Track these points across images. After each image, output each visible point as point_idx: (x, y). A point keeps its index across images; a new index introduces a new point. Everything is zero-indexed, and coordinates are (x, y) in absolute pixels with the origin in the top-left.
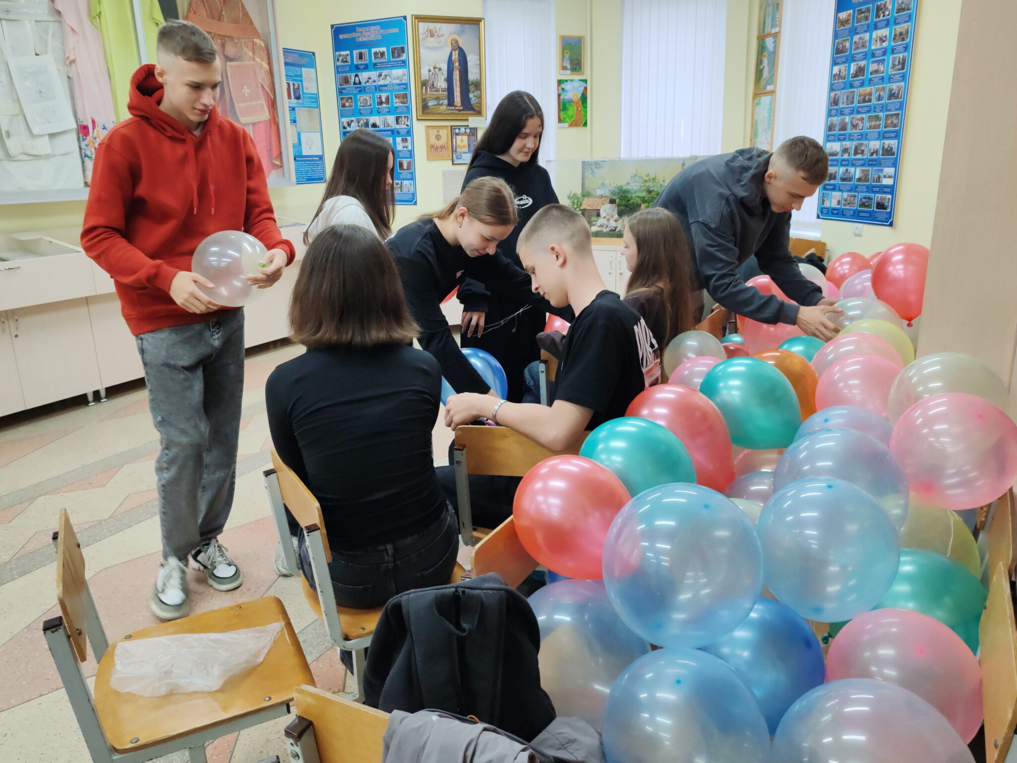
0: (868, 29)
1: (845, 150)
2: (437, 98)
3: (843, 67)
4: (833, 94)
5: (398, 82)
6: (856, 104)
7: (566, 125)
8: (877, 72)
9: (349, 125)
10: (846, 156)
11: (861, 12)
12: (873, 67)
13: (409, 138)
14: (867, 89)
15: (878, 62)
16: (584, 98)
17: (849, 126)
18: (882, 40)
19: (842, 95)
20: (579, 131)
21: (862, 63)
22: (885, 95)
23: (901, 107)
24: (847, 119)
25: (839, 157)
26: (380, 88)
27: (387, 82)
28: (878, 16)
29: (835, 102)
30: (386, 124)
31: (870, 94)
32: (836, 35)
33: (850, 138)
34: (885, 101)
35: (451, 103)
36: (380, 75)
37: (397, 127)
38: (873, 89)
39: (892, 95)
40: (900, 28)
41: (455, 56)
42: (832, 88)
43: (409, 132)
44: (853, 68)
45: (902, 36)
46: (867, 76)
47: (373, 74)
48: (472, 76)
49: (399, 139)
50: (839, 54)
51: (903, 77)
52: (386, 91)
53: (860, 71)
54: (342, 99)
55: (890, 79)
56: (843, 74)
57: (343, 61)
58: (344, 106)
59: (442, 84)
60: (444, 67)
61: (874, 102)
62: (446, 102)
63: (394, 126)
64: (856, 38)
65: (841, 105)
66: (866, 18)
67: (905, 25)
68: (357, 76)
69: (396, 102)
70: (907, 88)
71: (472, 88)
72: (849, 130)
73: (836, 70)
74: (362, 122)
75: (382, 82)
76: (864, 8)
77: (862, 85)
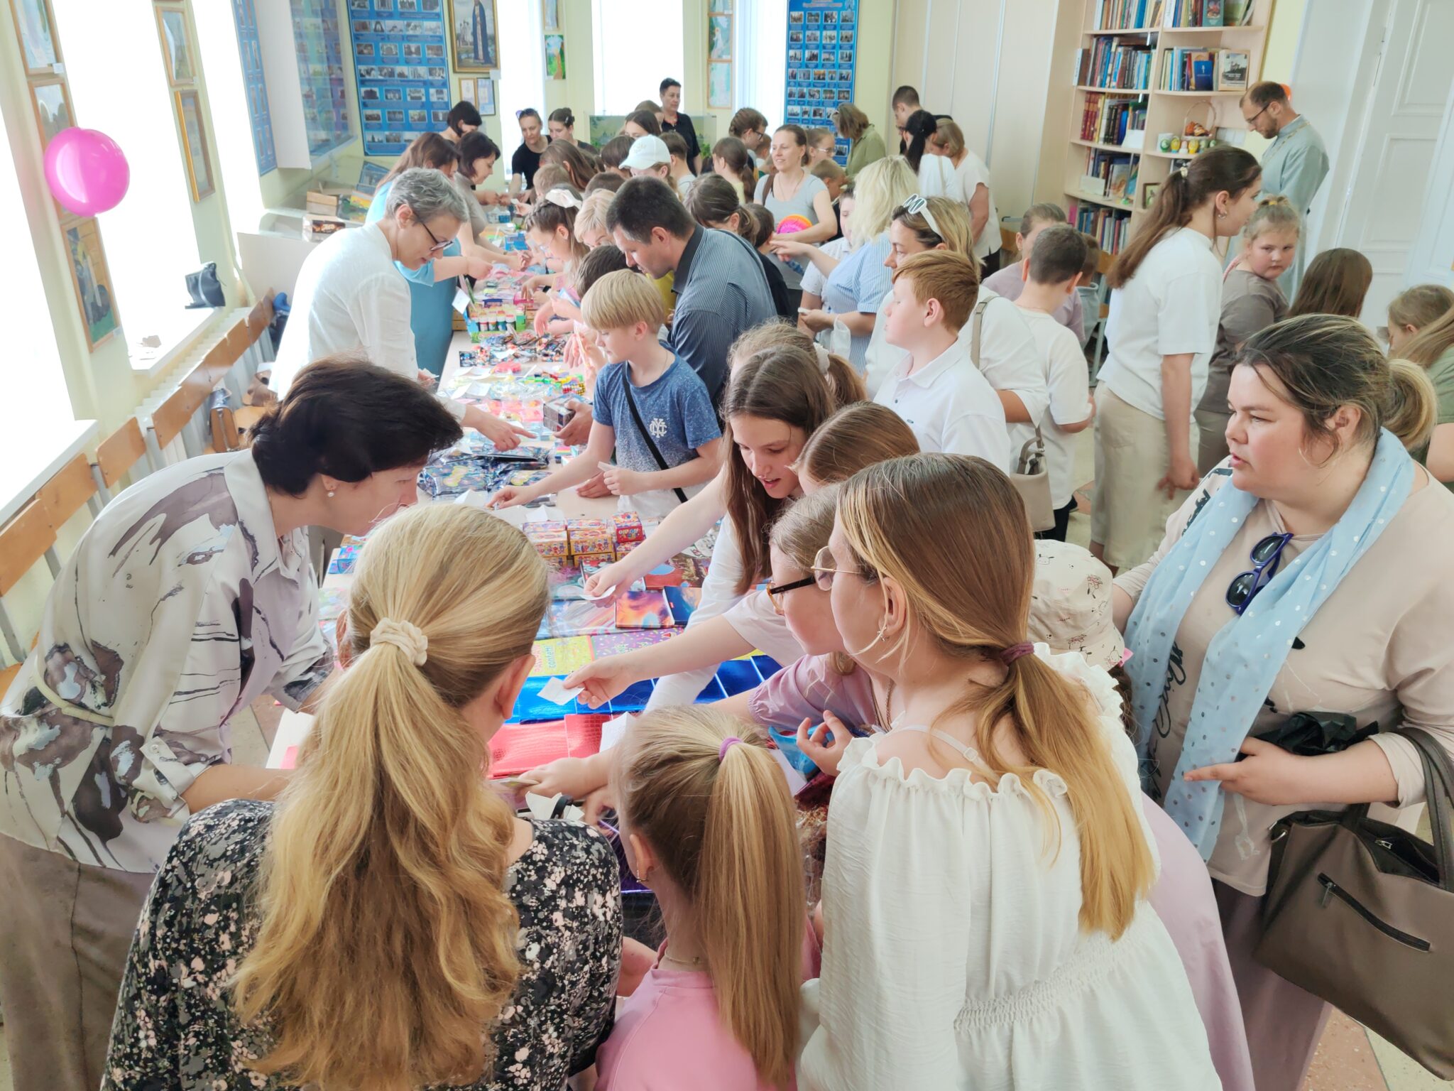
0: (818, 28)
1: (805, 113)
2: (467, 52)
3: (798, 52)
4: (790, 70)
5: (431, 33)
6: (811, 80)
7: (552, 77)
8: (828, 59)
9: (368, 73)
10: (806, 117)
11: (811, 15)
12: (824, 56)
13: (445, 90)
14: (822, 71)
15: (830, 53)
16: (562, 53)
17: (807, 95)
18: (831, 38)
19: (800, 73)
20: (560, 82)
21: (815, 52)
22: (837, 77)
23: (851, 86)
24: (805, 90)
25: (799, 117)
26: (409, 38)
27: (418, 32)
28: (826, 20)
29: (794, 76)
30: (415, 73)
31: (824, 74)
32: (790, 27)
33: (809, 104)
34: (836, 80)
35: (476, 57)
36: (408, 25)
37: (430, 78)
38: (827, 71)
39: (842, 78)
40: (845, 33)
41: (477, 12)
42: (789, 66)
43: (445, 84)
44: (807, 54)
45: (848, 39)
46: (820, 61)
47: (400, 24)
48: (489, 31)
49: (432, 91)
50: (792, 41)
51: (851, 67)
52: (415, 41)
53: (814, 57)
54: (358, 45)
55: (840, 66)
56: (798, 56)
57: (359, 6)
58: (361, 52)
59: (470, 38)
60: (470, 21)
61: (827, 80)
62: (473, 55)
63: (427, 77)
64: (808, 33)
65: (798, 79)
66: (817, 21)
67: (850, 32)
68: (378, 23)
69: (429, 54)
70: (854, 73)
71: (490, 42)
72: (807, 98)
73: (792, 53)
74: (385, 71)
75: (411, 32)
76: (814, 13)
77: (816, 67)
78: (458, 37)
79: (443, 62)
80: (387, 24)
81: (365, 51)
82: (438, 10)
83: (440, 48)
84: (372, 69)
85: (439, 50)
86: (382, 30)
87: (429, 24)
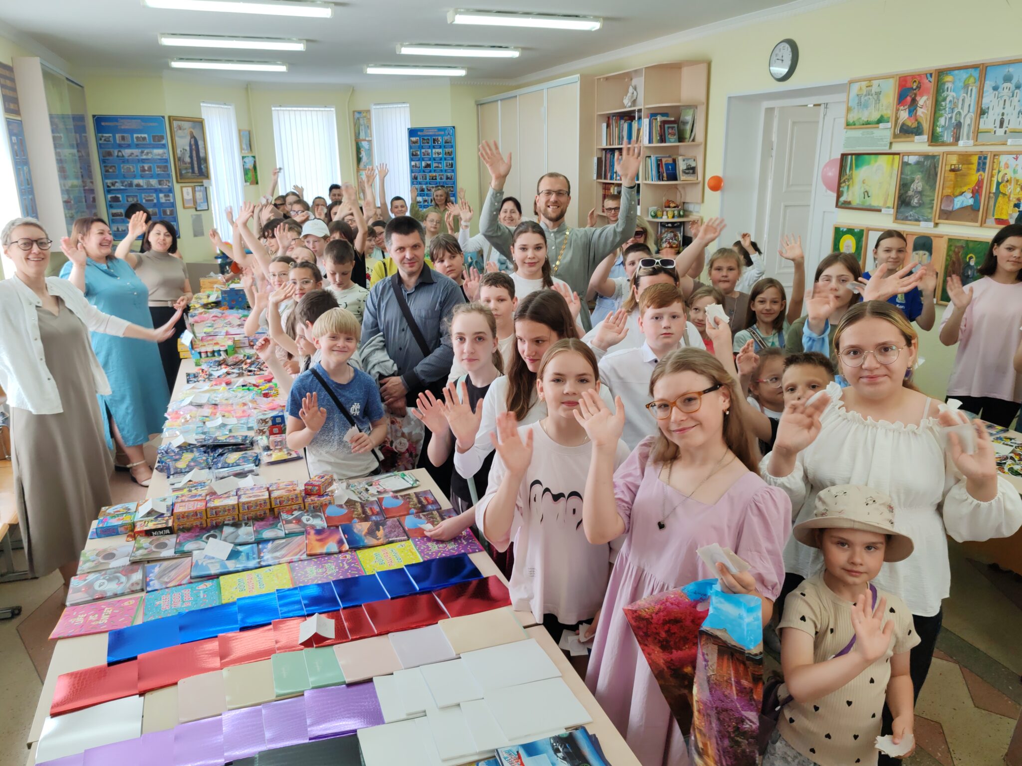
0: (429, 147)
1: (425, 201)
2: (186, 169)
3: (418, 163)
4: (413, 174)
5: (159, 157)
6: (428, 180)
7: (248, 184)
8: (437, 167)
9: (113, 184)
11: (424, 139)
12: (435, 165)
13: (171, 195)
14: (434, 174)
15: (438, 163)
16: (255, 167)
17: (426, 190)
18: (439, 154)
19: (419, 175)
20: (254, 187)
21: (429, 162)
22: (445, 178)
23: (454, 183)
24: (424, 187)
26: (143, 161)
27: (150, 157)
28: (434, 143)
29: (415, 178)
30: (148, 184)
31: (436, 176)
32: (410, 148)
34: (444, 180)
35: (193, 172)
36: (142, 152)
37: (160, 187)
38: (437, 174)
39: (447, 178)
40: (447, 150)
41: (193, 142)
42: (412, 172)
43: (171, 190)
44: (424, 164)
45: (450, 154)
46: (432, 168)
47: (136, 152)
48: (202, 155)
49: (161, 195)
50: (413, 156)
51: (453, 171)
52: (148, 163)
53: (428, 166)
54: (105, 166)
55: (446, 171)
56: (418, 165)
57: (105, 140)
58: (107, 171)
59: (188, 160)
60: (188, 148)
61: (438, 180)
62: (190, 171)
63: (158, 186)
64: (423, 151)
65: (419, 180)
66: (428, 143)
67: (451, 150)
68: (119, 151)
69: (158, 171)
70: (456, 175)
71: (202, 162)
72: (426, 192)
73: (413, 163)
74: (126, 183)
75: (144, 157)
76: (426, 138)
77: (430, 172)
78: (179, 159)
79: (169, 176)
80: (127, 152)
81: (111, 170)
82: (164, 142)
83: (166, 167)
84: (116, 182)
85: (166, 168)
86: (123, 156)
87: (158, 151)
